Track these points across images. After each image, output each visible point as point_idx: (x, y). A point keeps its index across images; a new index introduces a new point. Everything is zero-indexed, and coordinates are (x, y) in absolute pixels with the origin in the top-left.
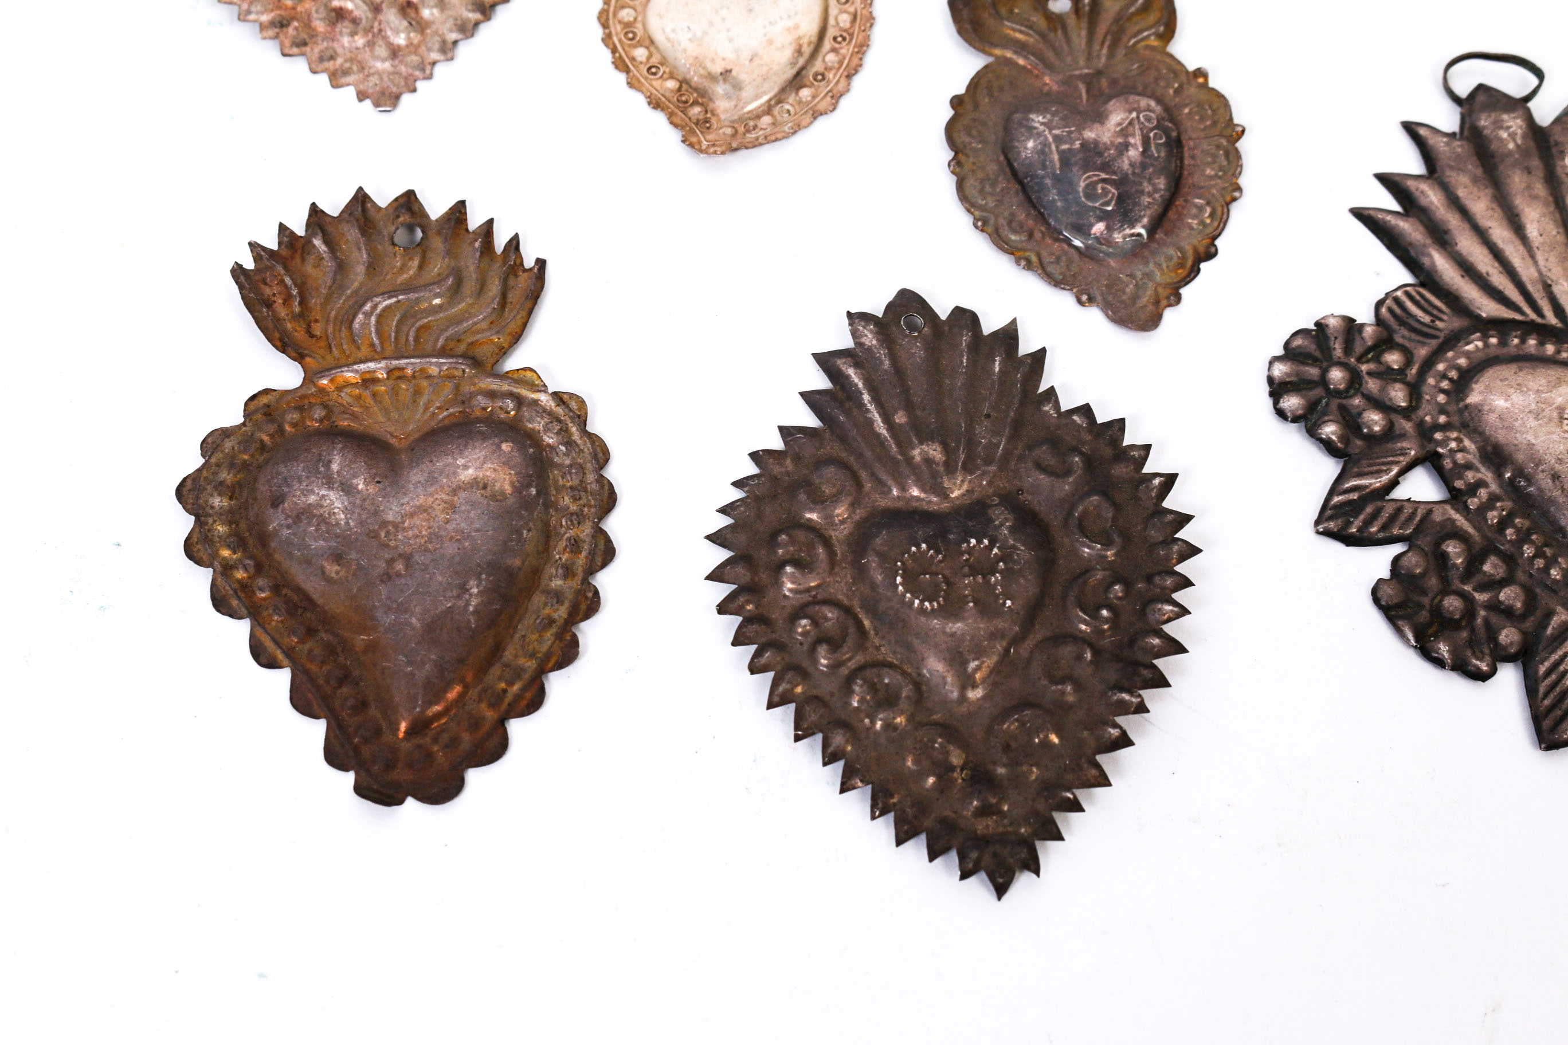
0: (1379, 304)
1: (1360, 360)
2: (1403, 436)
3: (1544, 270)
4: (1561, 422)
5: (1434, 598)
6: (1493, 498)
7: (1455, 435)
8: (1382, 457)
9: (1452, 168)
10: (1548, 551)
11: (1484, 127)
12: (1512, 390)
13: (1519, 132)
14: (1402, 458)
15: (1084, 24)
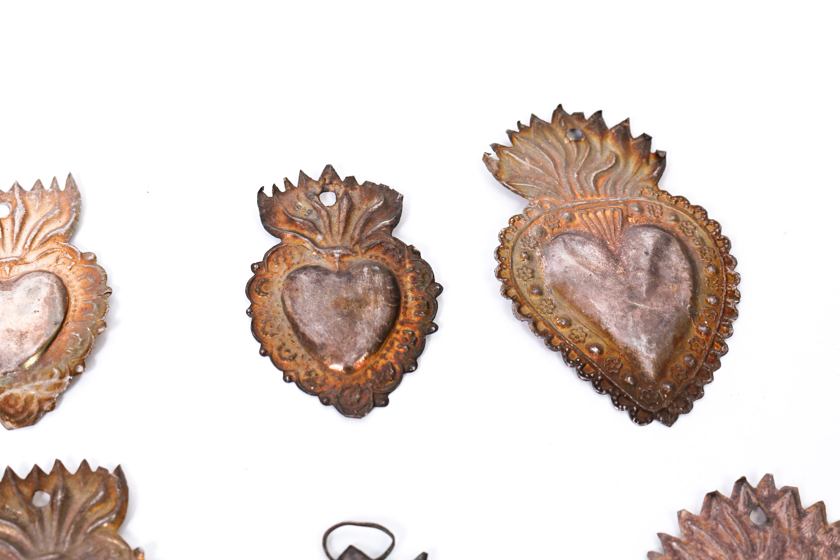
15: (56, 517)
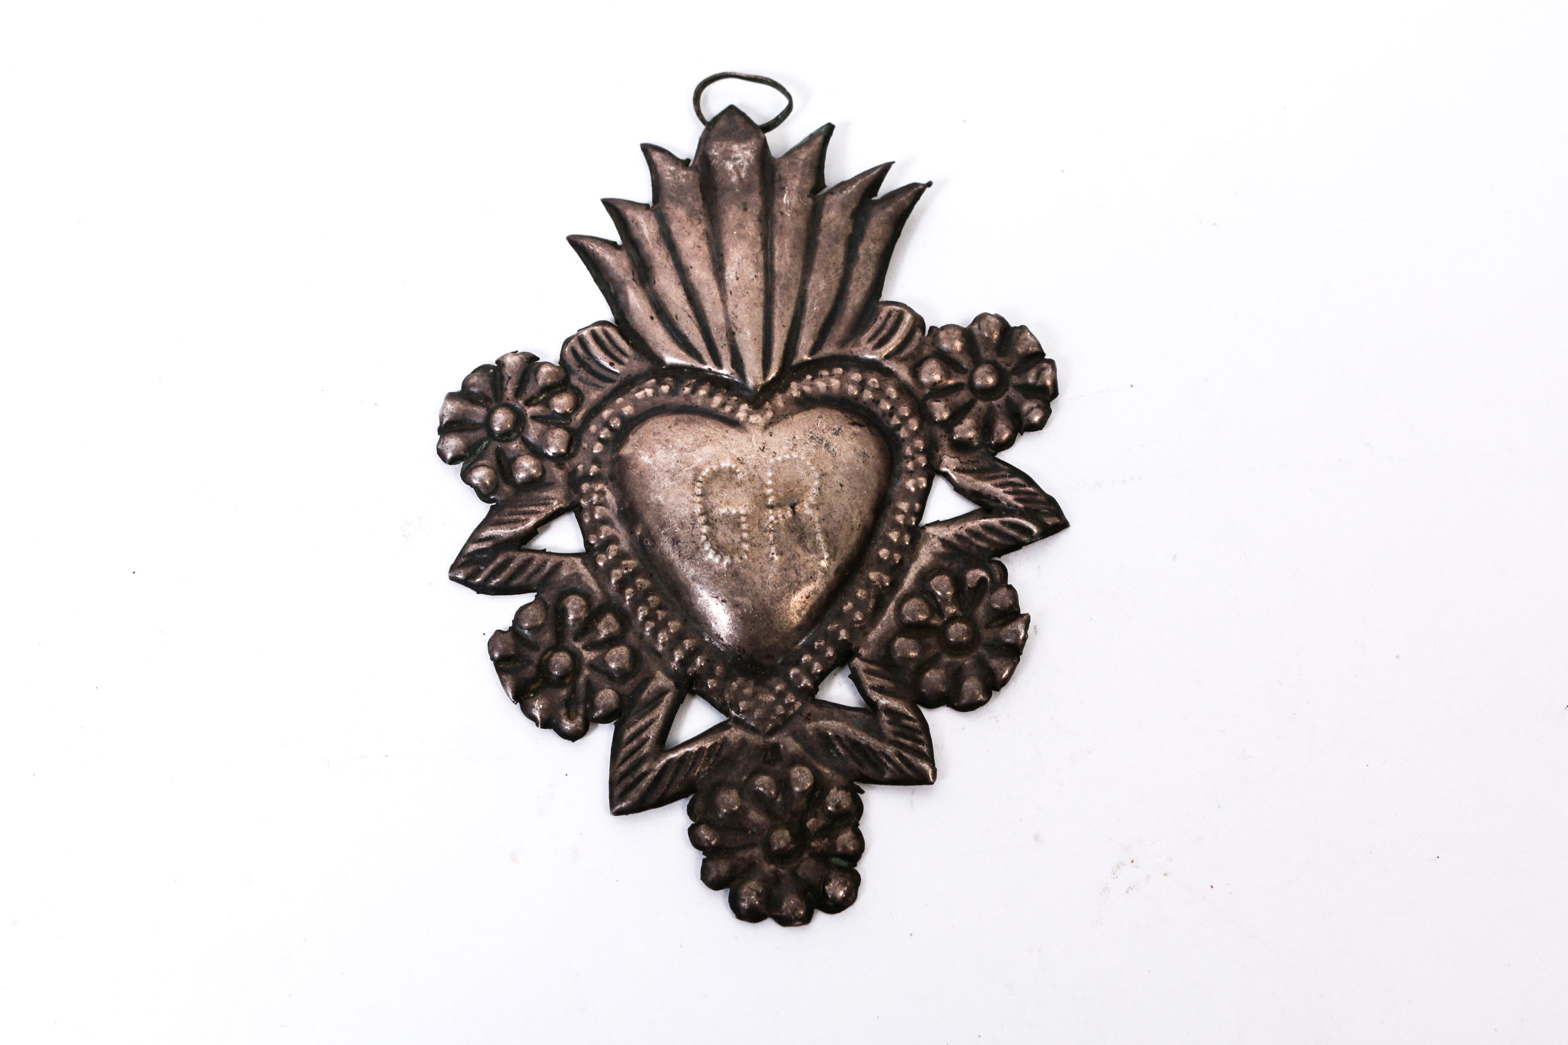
0: (567, 342)
1: (528, 403)
2: (550, 485)
3: (732, 316)
4: (694, 484)
5: (543, 655)
6: (621, 556)
7: (599, 487)
8: (526, 505)
9: (672, 199)
10: (661, 614)
11: (715, 157)
12: (659, 446)
13: (746, 163)
14: (543, 508)
